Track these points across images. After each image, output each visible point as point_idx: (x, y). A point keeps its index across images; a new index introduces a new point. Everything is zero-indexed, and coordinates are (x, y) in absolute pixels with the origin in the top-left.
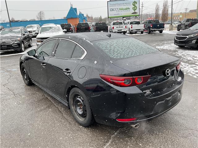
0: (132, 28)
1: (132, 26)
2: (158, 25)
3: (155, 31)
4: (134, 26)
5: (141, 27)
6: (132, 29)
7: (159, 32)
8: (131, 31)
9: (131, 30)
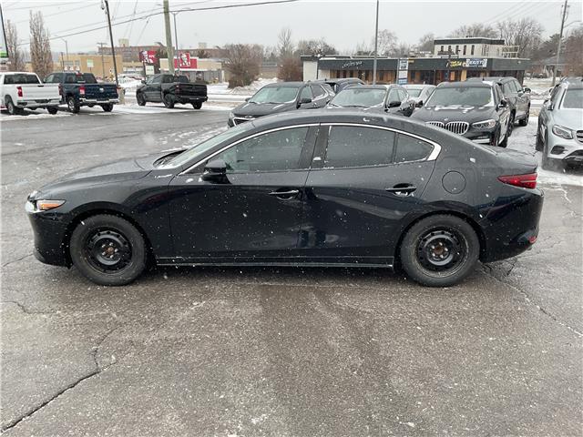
0: (20, 94)
1: (20, 88)
2: (102, 89)
3: (91, 105)
4: (25, 87)
5: (52, 92)
6: (21, 99)
7: (101, 109)
8: (21, 106)
9: (19, 103)
